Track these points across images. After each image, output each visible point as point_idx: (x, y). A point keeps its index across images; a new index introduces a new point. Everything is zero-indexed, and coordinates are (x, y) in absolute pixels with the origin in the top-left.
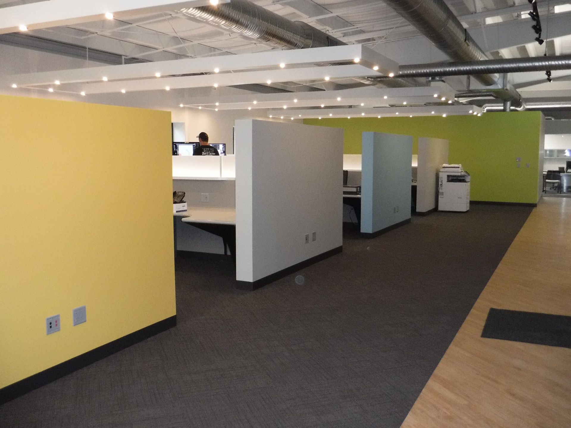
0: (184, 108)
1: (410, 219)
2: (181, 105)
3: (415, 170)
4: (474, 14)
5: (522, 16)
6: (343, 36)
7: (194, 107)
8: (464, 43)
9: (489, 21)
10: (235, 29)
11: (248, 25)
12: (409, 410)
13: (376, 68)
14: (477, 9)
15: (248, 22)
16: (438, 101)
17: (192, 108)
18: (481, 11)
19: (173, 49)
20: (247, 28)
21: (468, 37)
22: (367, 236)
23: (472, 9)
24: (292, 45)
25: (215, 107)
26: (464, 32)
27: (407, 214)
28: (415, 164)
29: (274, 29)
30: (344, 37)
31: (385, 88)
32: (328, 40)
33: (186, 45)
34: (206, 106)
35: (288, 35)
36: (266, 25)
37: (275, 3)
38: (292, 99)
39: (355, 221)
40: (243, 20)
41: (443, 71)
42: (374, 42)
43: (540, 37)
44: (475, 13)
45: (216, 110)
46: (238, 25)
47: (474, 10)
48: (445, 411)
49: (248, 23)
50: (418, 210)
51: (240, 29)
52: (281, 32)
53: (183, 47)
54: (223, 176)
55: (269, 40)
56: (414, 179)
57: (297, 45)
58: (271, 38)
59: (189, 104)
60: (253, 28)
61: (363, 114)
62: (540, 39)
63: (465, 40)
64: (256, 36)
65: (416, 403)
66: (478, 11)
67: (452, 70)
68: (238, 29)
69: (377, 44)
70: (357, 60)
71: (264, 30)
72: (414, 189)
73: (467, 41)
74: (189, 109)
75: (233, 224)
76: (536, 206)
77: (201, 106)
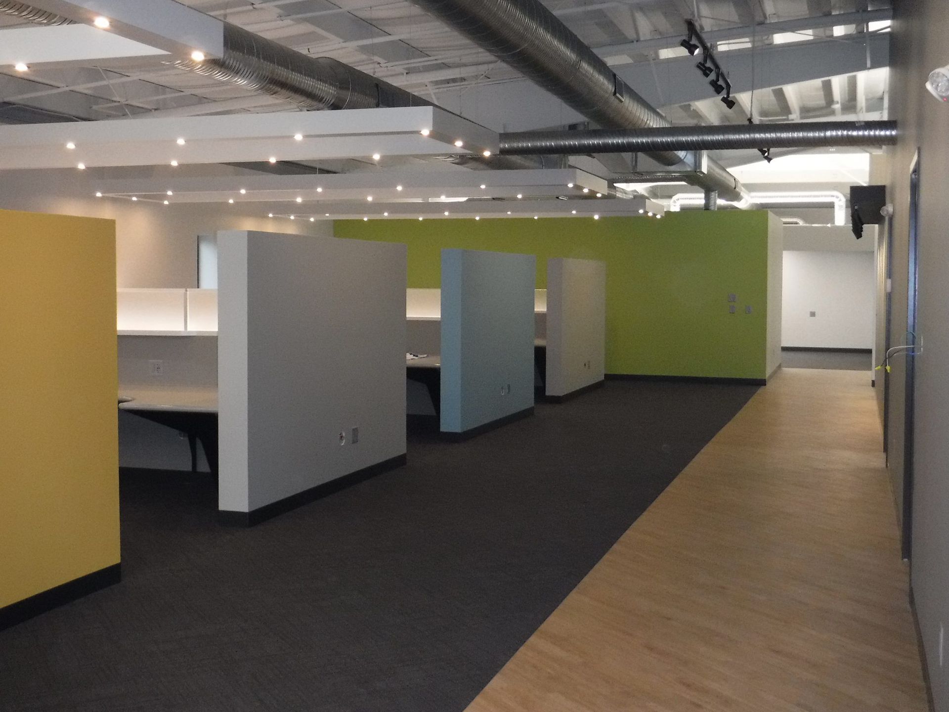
0: (102, 198)
1: (533, 407)
2: (99, 195)
3: (541, 317)
4: (635, 42)
5: (719, 47)
6: (407, 73)
7: (125, 197)
8: (613, 98)
9: (666, 54)
10: (220, 75)
11: (240, 69)
12: (497, 672)
13: (459, 144)
14: (641, 34)
15: (239, 65)
16: (577, 193)
17: (121, 199)
18: (648, 37)
19: (88, 89)
20: (239, 75)
21: (620, 87)
22: (453, 438)
23: (630, 34)
24: (314, 100)
25: (165, 197)
26: (613, 80)
27: (526, 399)
28: (540, 307)
29: (283, 73)
30: (408, 75)
31: (484, 169)
32: (378, 88)
33: (112, 82)
34: (145, 196)
35: (308, 83)
36: (270, 68)
37: (282, 18)
38: (314, 187)
39: (430, 411)
40: (231, 62)
41: (579, 145)
42: (463, 83)
43: (728, 96)
44: (637, 41)
45: (166, 202)
46: (223, 69)
47: (635, 36)
48: (549, 670)
49: (241, 66)
50: (548, 393)
51: (227, 75)
52: (296, 78)
53: (108, 86)
54: (189, 329)
55: (274, 93)
56: (542, 334)
57: (324, 100)
58: (280, 89)
59: (115, 193)
60: (248, 73)
61: (446, 213)
62: (729, 99)
63: (615, 94)
64: (254, 86)
65: (508, 664)
66: (642, 39)
67: (594, 144)
68: (224, 76)
69: (469, 86)
70: (426, 132)
71: (267, 75)
72: (540, 354)
73: (618, 95)
74: (114, 200)
75: (212, 412)
76: (765, 385)
77: (136, 196)
